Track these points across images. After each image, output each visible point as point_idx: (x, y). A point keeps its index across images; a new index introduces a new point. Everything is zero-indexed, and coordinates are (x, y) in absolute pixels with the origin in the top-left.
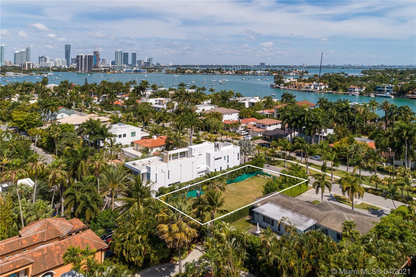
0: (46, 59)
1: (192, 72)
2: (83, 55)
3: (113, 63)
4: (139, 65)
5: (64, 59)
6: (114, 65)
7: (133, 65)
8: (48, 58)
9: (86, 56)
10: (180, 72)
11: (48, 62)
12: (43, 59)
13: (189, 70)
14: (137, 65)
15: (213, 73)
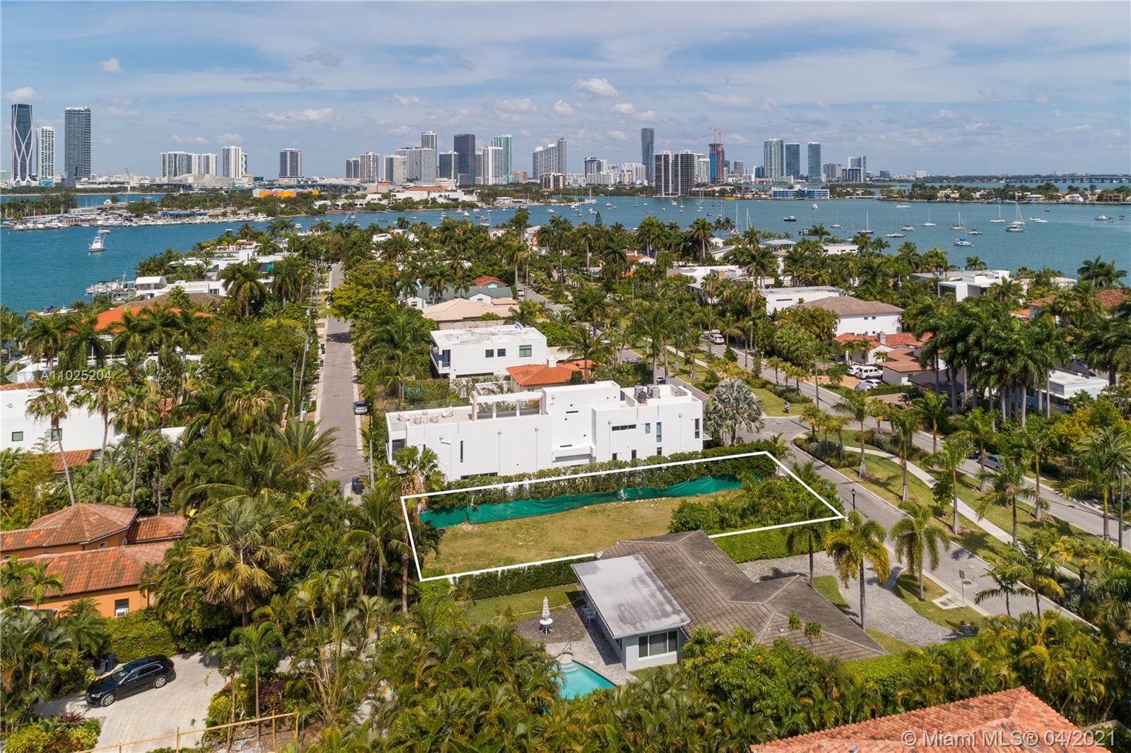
0: (599, 165)
1: (957, 195)
2: (669, 153)
3: (760, 173)
4: (828, 176)
5: (641, 165)
6: (763, 176)
7: (813, 178)
8: (604, 162)
9: (676, 156)
10: (921, 196)
11: (603, 173)
12: (592, 164)
13: (948, 191)
14: (823, 178)
15: (1023, 198)
